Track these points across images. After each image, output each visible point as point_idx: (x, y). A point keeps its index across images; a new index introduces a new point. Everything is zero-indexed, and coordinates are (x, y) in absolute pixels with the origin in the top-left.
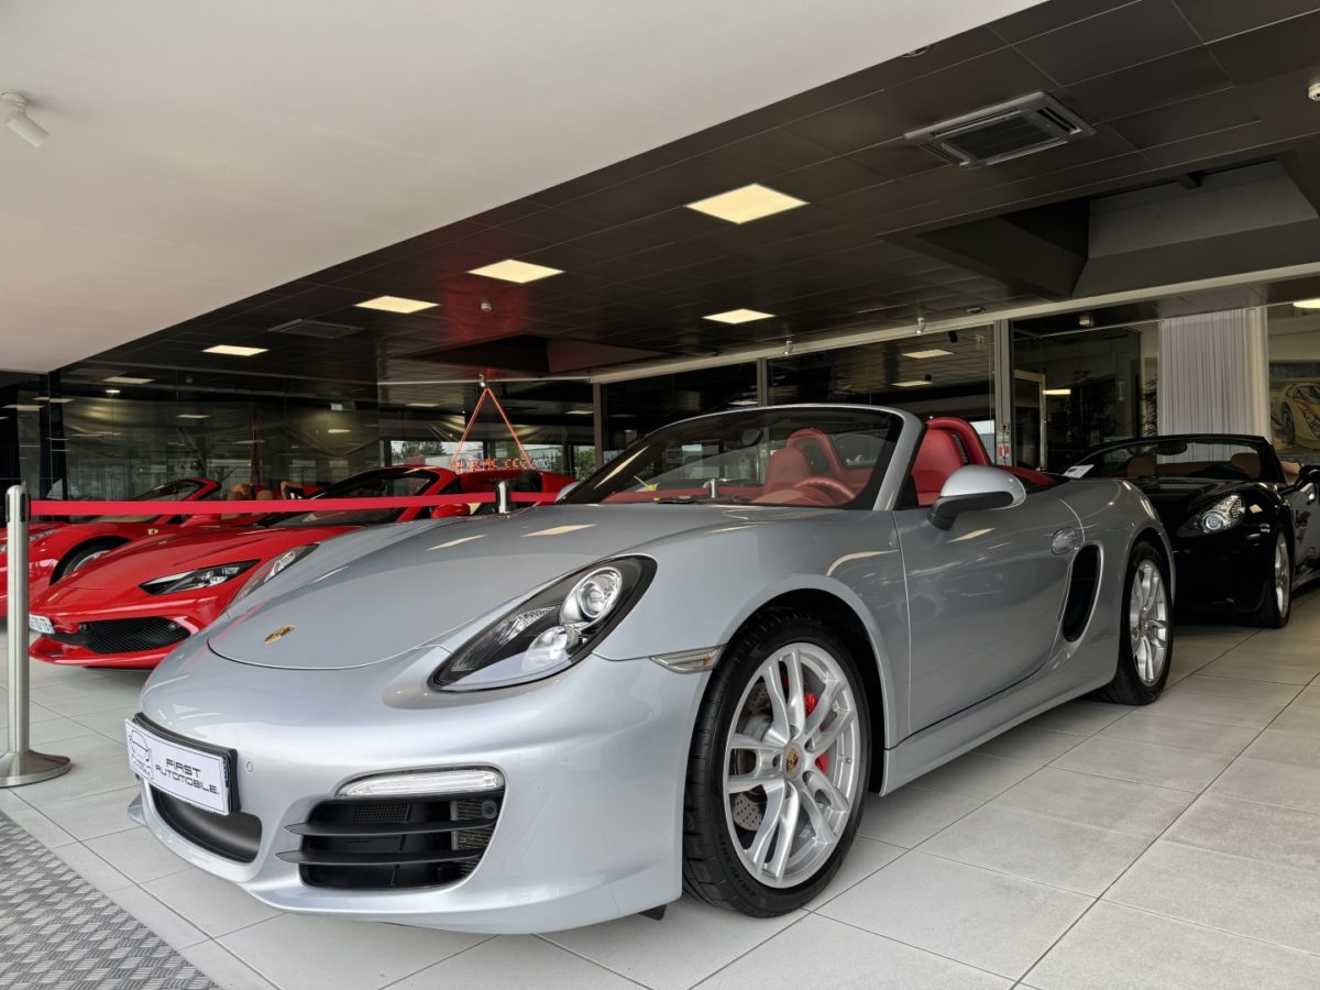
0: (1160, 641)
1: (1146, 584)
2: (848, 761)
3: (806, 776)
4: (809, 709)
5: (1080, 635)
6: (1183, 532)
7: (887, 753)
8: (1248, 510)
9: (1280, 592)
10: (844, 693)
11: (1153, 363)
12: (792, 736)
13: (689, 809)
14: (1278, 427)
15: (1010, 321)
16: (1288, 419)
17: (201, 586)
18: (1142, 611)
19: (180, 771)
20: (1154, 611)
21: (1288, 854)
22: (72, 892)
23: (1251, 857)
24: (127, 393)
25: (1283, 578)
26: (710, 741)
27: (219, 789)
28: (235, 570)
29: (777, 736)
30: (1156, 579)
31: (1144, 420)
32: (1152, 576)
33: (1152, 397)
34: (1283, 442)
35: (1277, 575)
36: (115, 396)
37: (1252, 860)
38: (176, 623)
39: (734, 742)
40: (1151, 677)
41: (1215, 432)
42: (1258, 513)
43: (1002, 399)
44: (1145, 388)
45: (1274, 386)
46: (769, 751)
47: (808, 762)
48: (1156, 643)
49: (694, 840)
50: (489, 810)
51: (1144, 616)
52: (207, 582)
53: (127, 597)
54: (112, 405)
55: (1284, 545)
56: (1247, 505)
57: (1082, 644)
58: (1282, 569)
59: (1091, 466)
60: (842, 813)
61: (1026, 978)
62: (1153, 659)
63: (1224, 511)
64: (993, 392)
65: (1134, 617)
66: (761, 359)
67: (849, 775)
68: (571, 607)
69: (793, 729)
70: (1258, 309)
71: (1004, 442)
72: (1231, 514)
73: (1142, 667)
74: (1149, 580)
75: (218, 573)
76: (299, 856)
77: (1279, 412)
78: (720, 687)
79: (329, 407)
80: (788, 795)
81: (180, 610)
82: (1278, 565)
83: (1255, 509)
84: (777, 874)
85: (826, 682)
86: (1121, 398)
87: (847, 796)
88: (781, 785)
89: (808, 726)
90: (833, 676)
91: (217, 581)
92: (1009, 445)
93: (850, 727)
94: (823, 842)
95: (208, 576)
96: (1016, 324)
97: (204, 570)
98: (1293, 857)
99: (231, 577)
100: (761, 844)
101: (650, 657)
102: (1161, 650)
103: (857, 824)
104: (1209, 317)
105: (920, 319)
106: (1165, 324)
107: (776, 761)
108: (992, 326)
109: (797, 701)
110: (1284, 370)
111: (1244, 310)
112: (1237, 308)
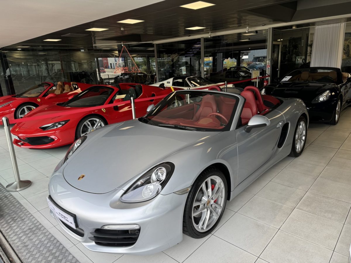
0: (303, 140)
1: (301, 127)
2: (222, 197)
3: (211, 205)
4: (212, 189)
5: (282, 146)
6: (313, 102)
7: (231, 193)
8: (331, 94)
9: (337, 116)
10: (221, 183)
11: (313, 34)
12: (208, 197)
13: (184, 222)
14: (345, 52)
15: (273, 28)
16: (348, 50)
17: (55, 128)
18: (299, 134)
19: (62, 216)
20: (302, 132)
21: (325, 213)
22: (40, 229)
23: (316, 215)
24: (23, 50)
25: (338, 112)
26: (189, 207)
27: (73, 223)
28: (64, 123)
29: (205, 199)
30: (304, 125)
31: (308, 52)
32: (303, 124)
33: (311, 46)
34: (346, 56)
35: (337, 111)
36: (20, 50)
37: (316, 216)
38: (51, 138)
39: (195, 204)
40: (300, 150)
41: (326, 67)
42: (334, 95)
43: (269, 44)
44: (309, 43)
45: (346, 40)
46: (203, 204)
47: (212, 202)
48: (302, 141)
49: (185, 228)
50: (137, 233)
51: (300, 135)
52: (57, 126)
53: (37, 131)
54: (19, 53)
55: (339, 103)
56: (331, 93)
57: (283, 148)
58: (338, 109)
59: (291, 77)
60: (220, 210)
61: (260, 256)
62: (301, 145)
63: (325, 96)
64: (267, 42)
65: (297, 136)
66: (202, 37)
67: (222, 201)
68: (154, 177)
69: (208, 196)
70: (344, 23)
71: (269, 64)
72: (326, 97)
73: (297, 148)
74: (302, 126)
75: (60, 124)
76: (94, 238)
77: (346, 48)
78: (191, 194)
79: (80, 50)
80: (207, 211)
81: (52, 134)
82: (337, 109)
83: (333, 94)
84: (205, 229)
85: (217, 181)
86: (302, 45)
87: (221, 206)
88: (206, 210)
89: (212, 194)
90: (218, 180)
91: (60, 126)
92: (270, 65)
93: (222, 191)
94: (215, 218)
95: (57, 124)
96: (274, 29)
97: (56, 123)
98: (326, 214)
99: (63, 125)
100: (201, 223)
101: (174, 193)
102: (303, 142)
103: (224, 211)
104: (329, 25)
105: (247, 27)
106: (317, 27)
107: (204, 205)
108: (267, 29)
109: (210, 190)
110: (349, 35)
111: (339, 24)
112: (338, 23)
